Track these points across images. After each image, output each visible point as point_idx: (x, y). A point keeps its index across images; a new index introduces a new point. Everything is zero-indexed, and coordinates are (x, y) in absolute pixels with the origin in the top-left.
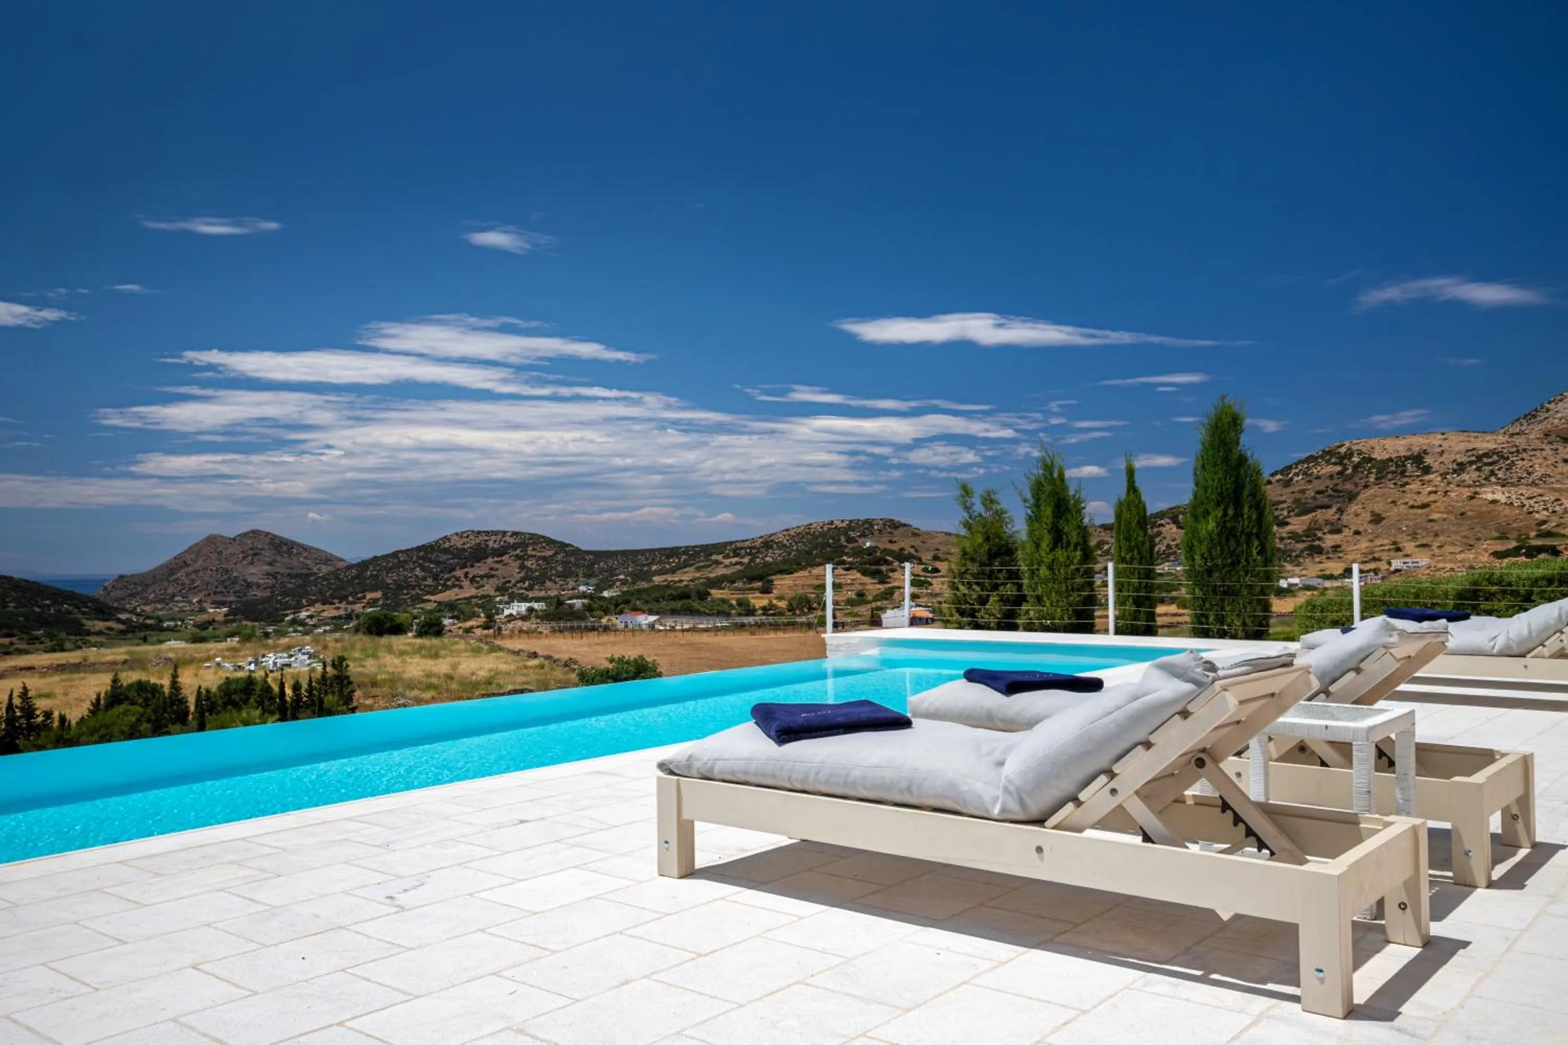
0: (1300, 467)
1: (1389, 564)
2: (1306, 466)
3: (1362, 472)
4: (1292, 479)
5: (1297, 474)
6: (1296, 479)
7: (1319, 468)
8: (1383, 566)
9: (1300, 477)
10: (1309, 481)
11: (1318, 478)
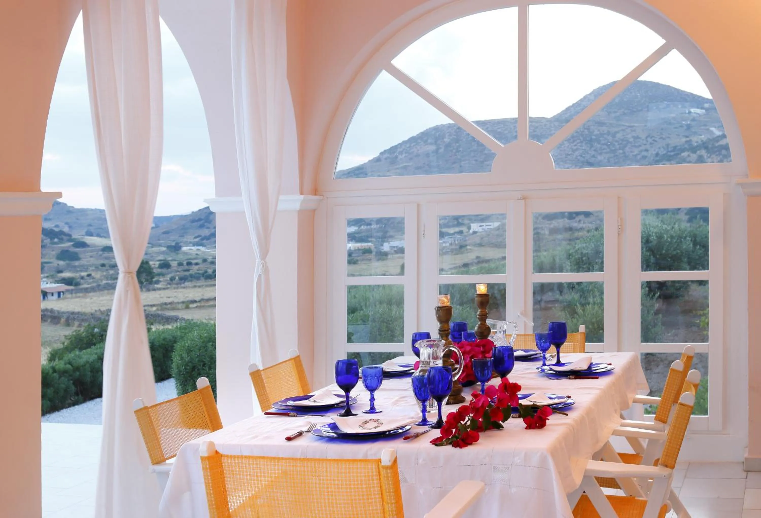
0: (403, 147)
1: (469, 228)
2: (408, 145)
3: (451, 151)
4: (396, 157)
5: (401, 153)
6: (400, 157)
7: (419, 147)
8: (464, 229)
9: (404, 155)
10: (411, 159)
11: (418, 155)
